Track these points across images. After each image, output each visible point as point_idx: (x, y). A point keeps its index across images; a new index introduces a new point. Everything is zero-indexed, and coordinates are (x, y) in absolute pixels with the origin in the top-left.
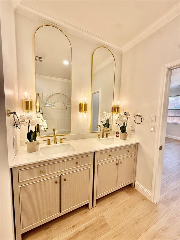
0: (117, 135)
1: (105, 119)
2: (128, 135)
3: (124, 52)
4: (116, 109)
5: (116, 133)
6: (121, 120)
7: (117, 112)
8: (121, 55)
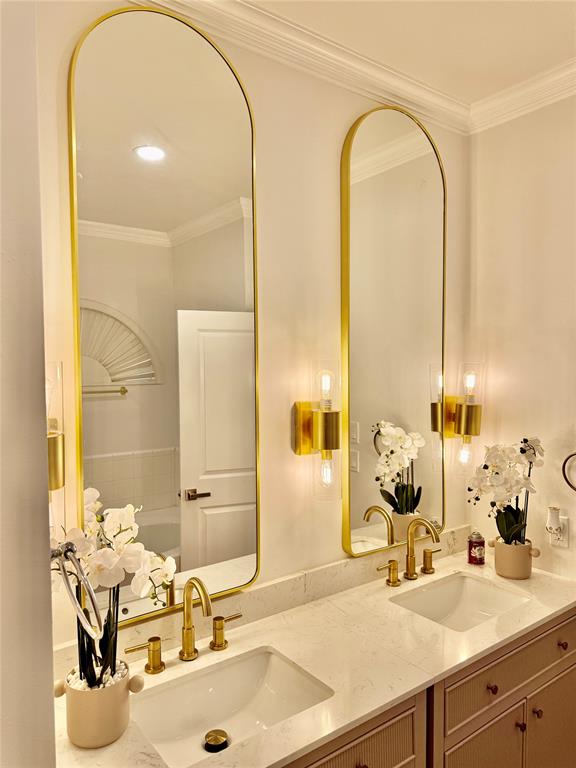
0: (476, 552)
1: (398, 469)
2: (538, 554)
3: (479, 130)
4: (457, 417)
5: (472, 545)
6: (506, 481)
7: (467, 432)
8: (467, 142)
